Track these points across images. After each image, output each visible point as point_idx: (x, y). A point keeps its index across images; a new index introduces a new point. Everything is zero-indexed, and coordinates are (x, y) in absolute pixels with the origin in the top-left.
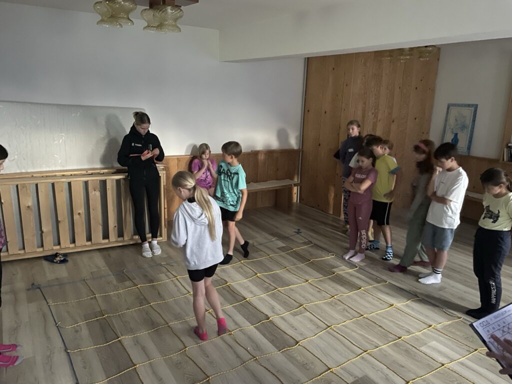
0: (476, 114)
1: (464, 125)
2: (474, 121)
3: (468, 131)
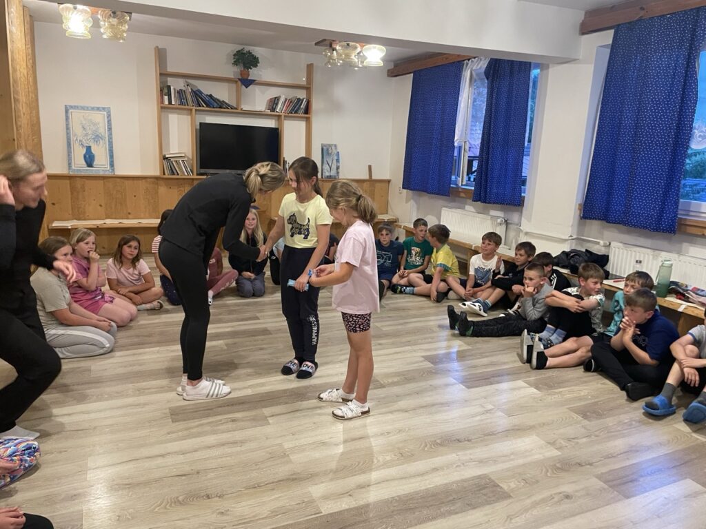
0: (110, 120)
1: (97, 136)
2: (110, 129)
3: (105, 143)
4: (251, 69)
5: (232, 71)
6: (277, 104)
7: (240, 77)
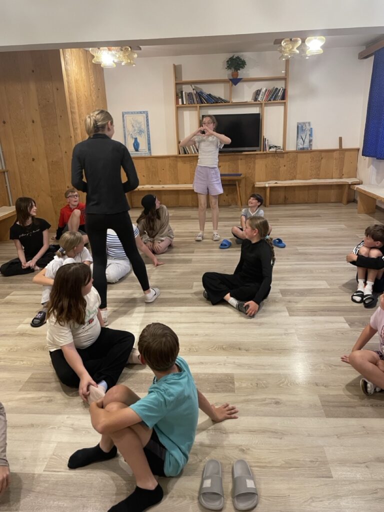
0: (148, 119)
1: (141, 130)
3: (145, 135)
4: (239, 70)
5: (226, 74)
6: (259, 95)
7: (231, 78)
